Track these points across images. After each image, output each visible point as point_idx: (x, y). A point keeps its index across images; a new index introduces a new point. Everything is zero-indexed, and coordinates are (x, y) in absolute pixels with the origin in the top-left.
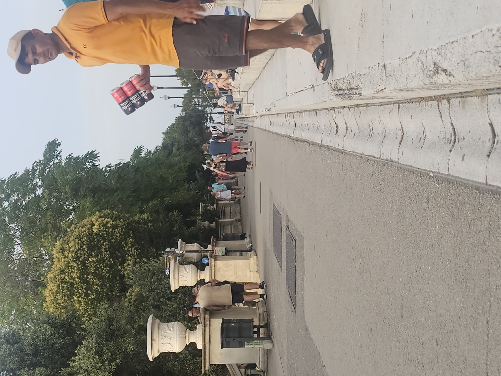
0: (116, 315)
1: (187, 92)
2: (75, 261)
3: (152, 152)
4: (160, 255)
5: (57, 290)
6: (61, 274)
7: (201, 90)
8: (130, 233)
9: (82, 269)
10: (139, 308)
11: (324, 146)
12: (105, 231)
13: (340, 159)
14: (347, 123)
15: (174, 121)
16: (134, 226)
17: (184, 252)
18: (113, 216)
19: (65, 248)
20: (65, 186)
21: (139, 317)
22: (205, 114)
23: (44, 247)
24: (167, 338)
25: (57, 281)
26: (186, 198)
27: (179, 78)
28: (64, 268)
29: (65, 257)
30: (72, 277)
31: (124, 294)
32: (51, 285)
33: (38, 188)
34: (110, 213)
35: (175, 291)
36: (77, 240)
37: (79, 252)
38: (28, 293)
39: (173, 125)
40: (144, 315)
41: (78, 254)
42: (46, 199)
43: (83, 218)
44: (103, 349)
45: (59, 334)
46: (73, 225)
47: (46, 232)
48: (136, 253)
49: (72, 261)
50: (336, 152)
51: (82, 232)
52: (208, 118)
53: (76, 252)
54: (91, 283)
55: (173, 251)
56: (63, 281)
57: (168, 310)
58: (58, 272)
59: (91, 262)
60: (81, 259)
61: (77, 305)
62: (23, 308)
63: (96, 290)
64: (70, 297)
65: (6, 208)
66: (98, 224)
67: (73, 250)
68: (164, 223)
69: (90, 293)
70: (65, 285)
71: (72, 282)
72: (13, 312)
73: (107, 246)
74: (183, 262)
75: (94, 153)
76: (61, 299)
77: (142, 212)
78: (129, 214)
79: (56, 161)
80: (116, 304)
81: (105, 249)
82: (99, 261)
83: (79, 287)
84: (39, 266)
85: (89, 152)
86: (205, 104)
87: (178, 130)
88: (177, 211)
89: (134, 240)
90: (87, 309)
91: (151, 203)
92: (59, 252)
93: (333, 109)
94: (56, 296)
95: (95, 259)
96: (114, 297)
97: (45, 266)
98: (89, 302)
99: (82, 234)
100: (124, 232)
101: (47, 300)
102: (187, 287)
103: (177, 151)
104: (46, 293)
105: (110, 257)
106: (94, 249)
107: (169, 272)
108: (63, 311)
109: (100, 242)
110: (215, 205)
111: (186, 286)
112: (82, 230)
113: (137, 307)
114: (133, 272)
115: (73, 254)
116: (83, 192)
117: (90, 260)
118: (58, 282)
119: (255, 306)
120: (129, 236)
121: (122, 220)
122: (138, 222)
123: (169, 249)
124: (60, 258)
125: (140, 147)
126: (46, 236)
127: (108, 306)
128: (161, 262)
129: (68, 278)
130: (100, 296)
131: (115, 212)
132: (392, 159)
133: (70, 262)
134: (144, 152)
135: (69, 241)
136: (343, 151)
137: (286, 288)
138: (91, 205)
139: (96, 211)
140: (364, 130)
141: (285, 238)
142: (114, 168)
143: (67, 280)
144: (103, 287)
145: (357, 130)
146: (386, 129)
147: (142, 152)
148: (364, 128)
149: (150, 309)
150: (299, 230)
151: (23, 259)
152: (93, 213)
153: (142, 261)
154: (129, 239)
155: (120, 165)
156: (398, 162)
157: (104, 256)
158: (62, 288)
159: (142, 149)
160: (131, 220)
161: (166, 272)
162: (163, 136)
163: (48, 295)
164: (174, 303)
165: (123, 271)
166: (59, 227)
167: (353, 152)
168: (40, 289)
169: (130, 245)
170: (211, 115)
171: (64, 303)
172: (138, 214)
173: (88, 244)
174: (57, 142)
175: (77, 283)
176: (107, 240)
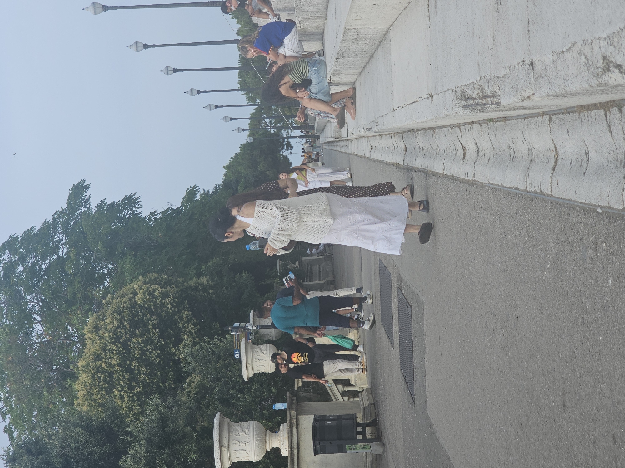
0: (171, 413)
1: (254, 111)
2: (113, 343)
3: (210, 193)
4: (228, 332)
5: (92, 382)
6: (96, 361)
8: (185, 303)
9: (124, 353)
10: (201, 404)
11: (447, 177)
12: (152, 301)
13: (470, 194)
14: (479, 145)
15: (238, 150)
16: (190, 294)
17: (259, 328)
18: (161, 281)
19: (99, 326)
20: (98, 242)
21: (202, 416)
22: (280, 139)
23: (72, 325)
24: (241, 443)
25: (91, 370)
27: (243, 93)
28: (99, 352)
29: (101, 338)
30: (110, 364)
31: (181, 385)
32: (83, 376)
33: (61, 247)
34: (158, 278)
35: (248, 379)
36: (115, 314)
37: (119, 330)
38: (53, 387)
39: (237, 155)
40: (209, 413)
41: (117, 332)
42: (72, 261)
43: (123, 284)
44: (156, 460)
45: (96, 440)
46: (109, 295)
47: (75, 305)
48: (195, 329)
49: (110, 343)
50: (464, 185)
51: (122, 304)
52: (285, 143)
53: (115, 330)
54: (136, 372)
55: (243, 326)
56: (99, 370)
57: (240, 405)
58: (92, 357)
59: (135, 344)
60: (121, 340)
61: (119, 402)
62: (48, 408)
63: (143, 381)
64: (109, 391)
65: (20, 275)
66: (143, 292)
67: (111, 329)
68: (229, 288)
69: (136, 385)
70: (101, 375)
71: (111, 371)
72: (35, 413)
73: (155, 322)
74: (258, 340)
75: (134, 197)
76: (97, 395)
77: (199, 275)
78: (183, 278)
79: (84, 209)
80: (170, 400)
81: (153, 326)
82: (146, 342)
83: (121, 377)
84: (67, 351)
85: (128, 197)
86: (280, 125)
87: (244, 162)
88: (247, 272)
89: (190, 313)
90: (133, 406)
91: (211, 263)
92: (93, 332)
93: (458, 126)
95: (140, 340)
96: (167, 390)
97: (74, 351)
98: (135, 397)
99: (122, 306)
100: (177, 303)
101: (79, 395)
102: (265, 373)
104: (78, 386)
105: (160, 337)
106: (138, 326)
107: (240, 354)
108: (100, 409)
109: (146, 316)
110: (297, 263)
111: (263, 373)
112: (121, 301)
113: (198, 402)
114: (192, 355)
115: (111, 334)
116: (121, 250)
117: (134, 340)
118: (93, 372)
119: (358, 397)
120: (184, 307)
121: (174, 286)
122: (196, 289)
123: (239, 324)
124: (94, 339)
125: (195, 187)
126: (74, 310)
127: (160, 401)
128: (228, 341)
129: (106, 366)
130: (149, 388)
131: (164, 276)
132: (543, 190)
133: (107, 344)
134: (199, 194)
135: (104, 316)
136: (474, 182)
137: (400, 372)
138: (132, 268)
139: (139, 275)
140: (502, 153)
141: (397, 305)
142: (161, 217)
143: (104, 368)
144: (152, 376)
145: (492, 153)
146: (533, 150)
147: (197, 194)
148: (502, 150)
149: (216, 404)
150: (416, 292)
151: (45, 341)
152: (135, 278)
153: (203, 341)
154: (184, 311)
155: (168, 212)
156: (552, 195)
157: (152, 335)
158: (99, 379)
159: (197, 190)
160: (186, 286)
161: (236, 355)
162: (224, 171)
163: (79, 389)
164: (248, 395)
165: (177, 354)
166: (91, 298)
167: (489, 184)
168: (69, 381)
169: (185, 320)
170: (288, 140)
171: (102, 399)
172: (194, 278)
173: (130, 320)
174: (85, 184)
175: (117, 372)
176: (155, 314)
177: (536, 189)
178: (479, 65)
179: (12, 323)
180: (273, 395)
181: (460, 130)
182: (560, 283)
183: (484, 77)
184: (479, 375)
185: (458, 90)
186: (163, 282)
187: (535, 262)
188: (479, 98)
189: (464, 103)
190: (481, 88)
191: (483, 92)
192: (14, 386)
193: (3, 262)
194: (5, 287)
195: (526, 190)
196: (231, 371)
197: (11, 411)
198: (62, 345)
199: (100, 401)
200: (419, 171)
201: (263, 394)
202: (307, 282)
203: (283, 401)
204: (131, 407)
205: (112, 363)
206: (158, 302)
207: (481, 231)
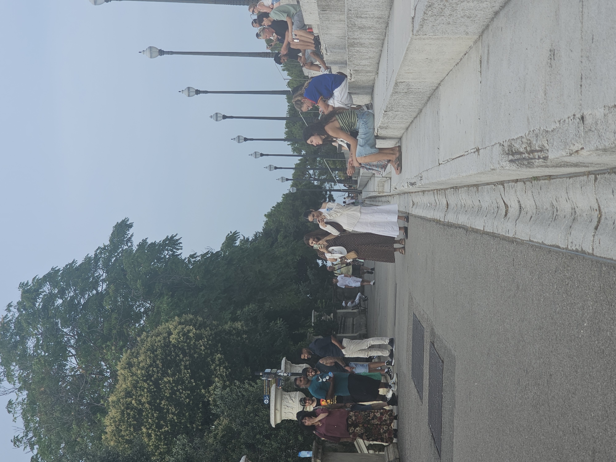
0: (197, 454)
1: (299, 162)
2: (145, 381)
3: (250, 240)
4: (259, 377)
5: (121, 418)
6: (126, 397)
7: (318, 159)
8: (218, 346)
9: (154, 392)
10: (227, 448)
11: (487, 233)
12: (185, 342)
13: (509, 251)
14: (522, 203)
15: (280, 200)
16: (224, 337)
17: (290, 375)
18: (196, 323)
19: (132, 363)
20: (137, 281)
22: (322, 192)
23: (105, 360)
25: (121, 406)
26: (293, 303)
27: (289, 143)
28: (130, 389)
29: (133, 374)
30: (140, 401)
31: (208, 427)
32: (113, 411)
33: (101, 283)
34: (193, 319)
35: (275, 426)
36: (149, 353)
37: (151, 368)
38: (82, 420)
39: (279, 205)
40: (234, 457)
41: (150, 370)
42: (110, 297)
43: (158, 323)
46: (144, 333)
47: (110, 340)
48: (226, 373)
49: (141, 380)
50: (504, 242)
51: (156, 343)
52: (327, 196)
53: (147, 368)
54: (165, 411)
55: (274, 372)
56: (128, 406)
57: (266, 451)
58: (122, 394)
59: (166, 383)
60: (153, 379)
61: (146, 440)
62: (76, 441)
63: (172, 421)
64: (137, 428)
65: (59, 307)
66: (178, 332)
67: (143, 366)
68: (263, 334)
69: (164, 424)
70: (131, 412)
71: (140, 408)
72: (63, 445)
73: (188, 363)
74: (288, 387)
75: (175, 238)
76: (125, 431)
77: (234, 319)
78: (217, 321)
79: (126, 247)
80: (197, 440)
81: (185, 367)
82: (177, 382)
83: (149, 415)
84: (99, 386)
85: (169, 237)
86: (323, 177)
87: (286, 212)
88: (281, 319)
89: (223, 356)
90: (159, 445)
91: (247, 308)
92: (125, 368)
93: (502, 183)
94: (119, 425)
95: (171, 379)
96: (194, 431)
97: (105, 386)
98: (162, 436)
100: (210, 345)
101: (107, 430)
103: (284, 239)
104: (107, 421)
105: (191, 377)
106: (170, 365)
107: (269, 400)
108: (127, 446)
109: (179, 356)
110: (332, 314)
111: (290, 420)
112: (155, 340)
113: (224, 445)
114: (222, 398)
115: (143, 372)
116: (159, 290)
117: (165, 379)
118: (122, 408)
119: (384, 451)
120: (217, 350)
121: (208, 328)
122: (229, 333)
123: (270, 370)
124: (126, 375)
125: (235, 233)
126: (109, 346)
127: (187, 441)
128: (258, 386)
129: (136, 403)
130: (176, 428)
131: (199, 318)
132: (584, 249)
133: (138, 381)
134: (239, 240)
135: (138, 353)
136: (514, 239)
137: (428, 427)
138: (168, 308)
139: (175, 315)
140: (545, 211)
141: (428, 359)
142: (200, 260)
143: (133, 405)
144: (181, 416)
145: (534, 211)
146: (577, 209)
147: (237, 240)
148: (545, 208)
149: (242, 449)
150: (448, 347)
151: (78, 375)
152: (171, 318)
153: (233, 384)
154: (216, 354)
155: (208, 256)
156: (593, 254)
157: (184, 375)
158: (128, 416)
159: (237, 236)
160: (220, 329)
161: (265, 400)
162: (265, 219)
163: (108, 424)
164: (274, 442)
165: (207, 396)
166: (126, 334)
167: (529, 241)
168: (99, 415)
169: (217, 363)
170: (330, 192)
171: (129, 436)
172: (229, 322)
173: (163, 359)
174: (128, 223)
175: (146, 410)
176: (188, 355)
177: (577, 247)
178: (528, 119)
179: (47, 354)
180: (299, 443)
181: (504, 187)
182: (596, 342)
183: (533, 131)
184: (508, 432)
185: (506, 144)
186: (198, 324)
187: (572, 320)
188: (526, 152)
189: (511, 157)
190: (529, 142)
191: (531, 147)
192: (44, 418)
193: (43, 294)
194: (43, 318)
195: (567, 249)
196: (259, 416)
197: (39, 442)
198: (94, 379)
199: (127, 438)
200: (460, 227)
201: (289, 442)
202: (340, 333)
203: (309, 449)
204: (158, 446)
205: (142, 401)
206: (192, 343)
207: (518, 288)
